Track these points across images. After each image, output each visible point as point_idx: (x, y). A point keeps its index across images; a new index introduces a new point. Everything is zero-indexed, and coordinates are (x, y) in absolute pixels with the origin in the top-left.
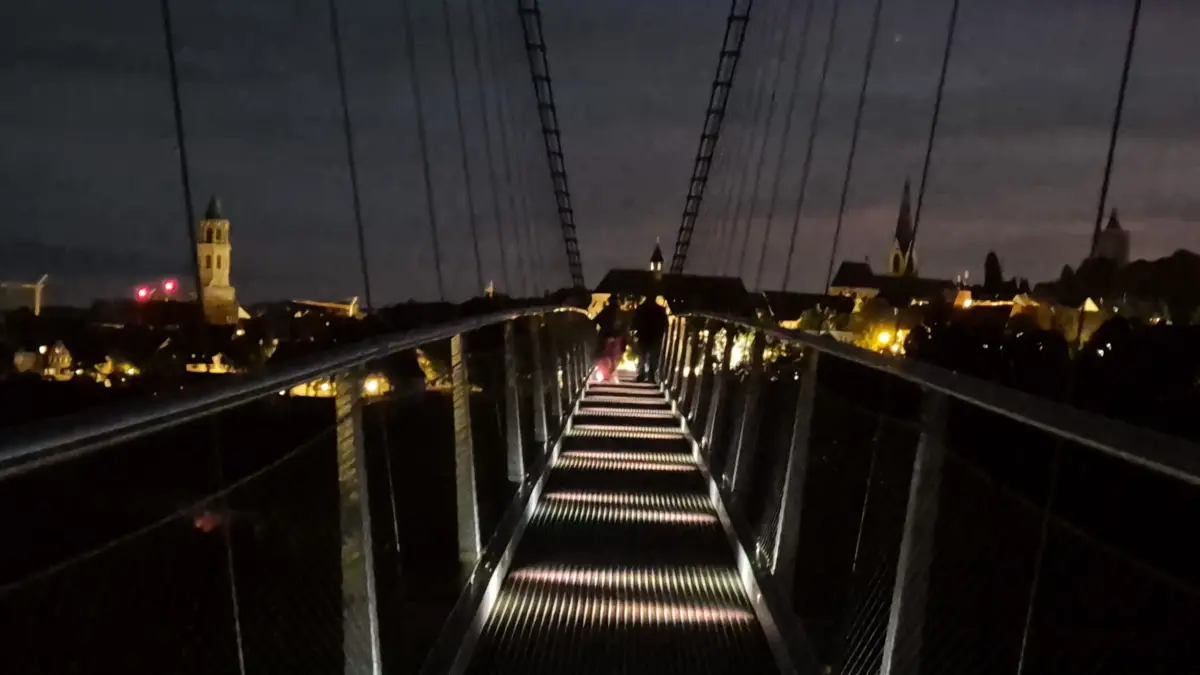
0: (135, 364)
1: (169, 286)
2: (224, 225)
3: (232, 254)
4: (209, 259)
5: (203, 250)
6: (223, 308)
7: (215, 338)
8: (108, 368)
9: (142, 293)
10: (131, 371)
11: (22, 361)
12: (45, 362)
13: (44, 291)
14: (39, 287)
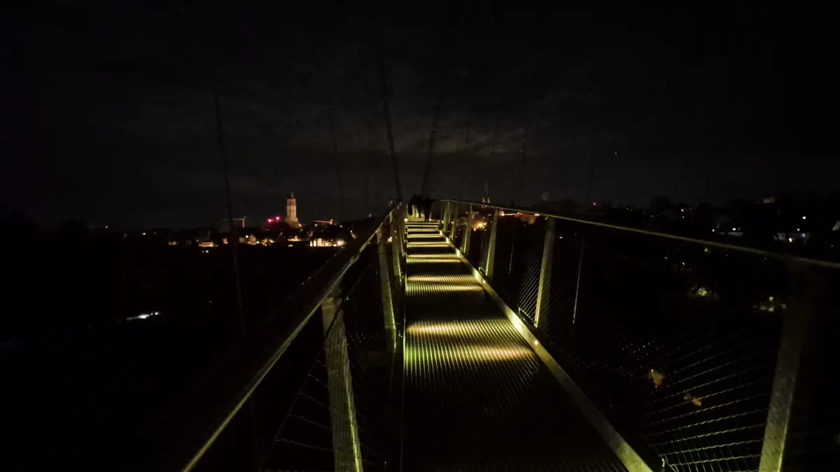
0: (273, 240)
1: (278, 218)
2: (294, 200)
3: (297, 209)
4: (290, 210)
5: (288, 208)
6: (294, 223)
7: (295, 232)
8: (266, 241)
9: (270, 221)
10: (272, 242)
11: (241, 240)
12: (248, 240)
13: (246, 221)
14: (243, 220)
